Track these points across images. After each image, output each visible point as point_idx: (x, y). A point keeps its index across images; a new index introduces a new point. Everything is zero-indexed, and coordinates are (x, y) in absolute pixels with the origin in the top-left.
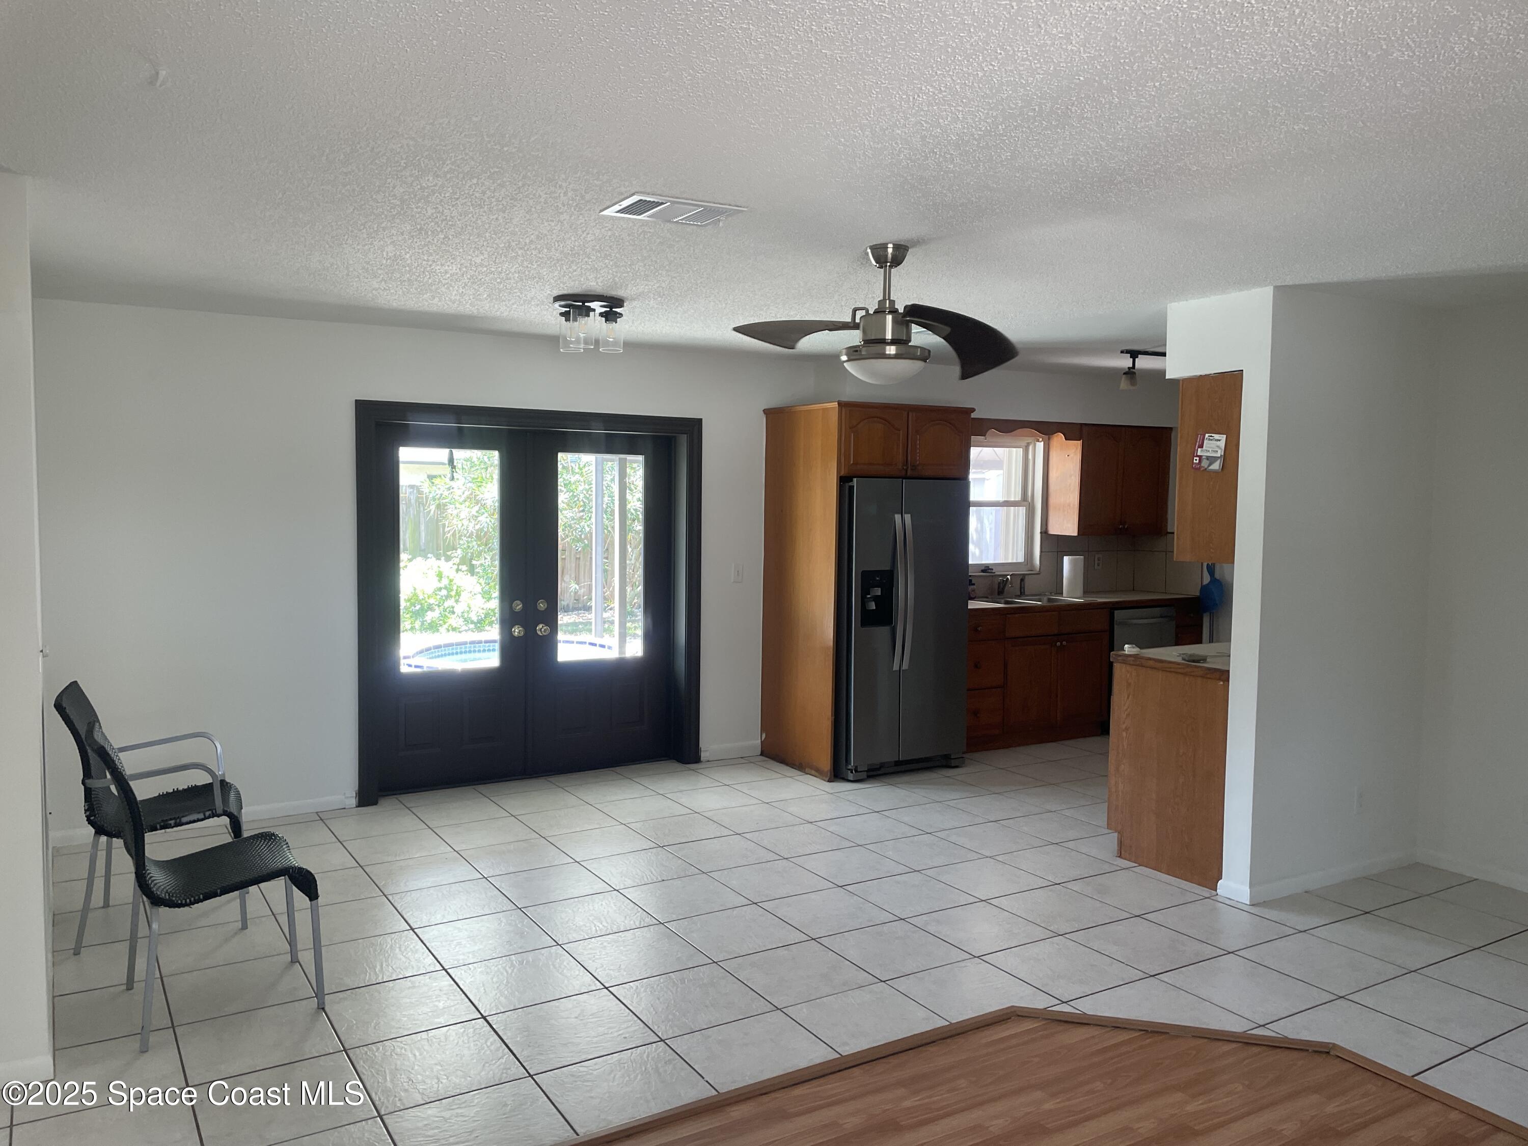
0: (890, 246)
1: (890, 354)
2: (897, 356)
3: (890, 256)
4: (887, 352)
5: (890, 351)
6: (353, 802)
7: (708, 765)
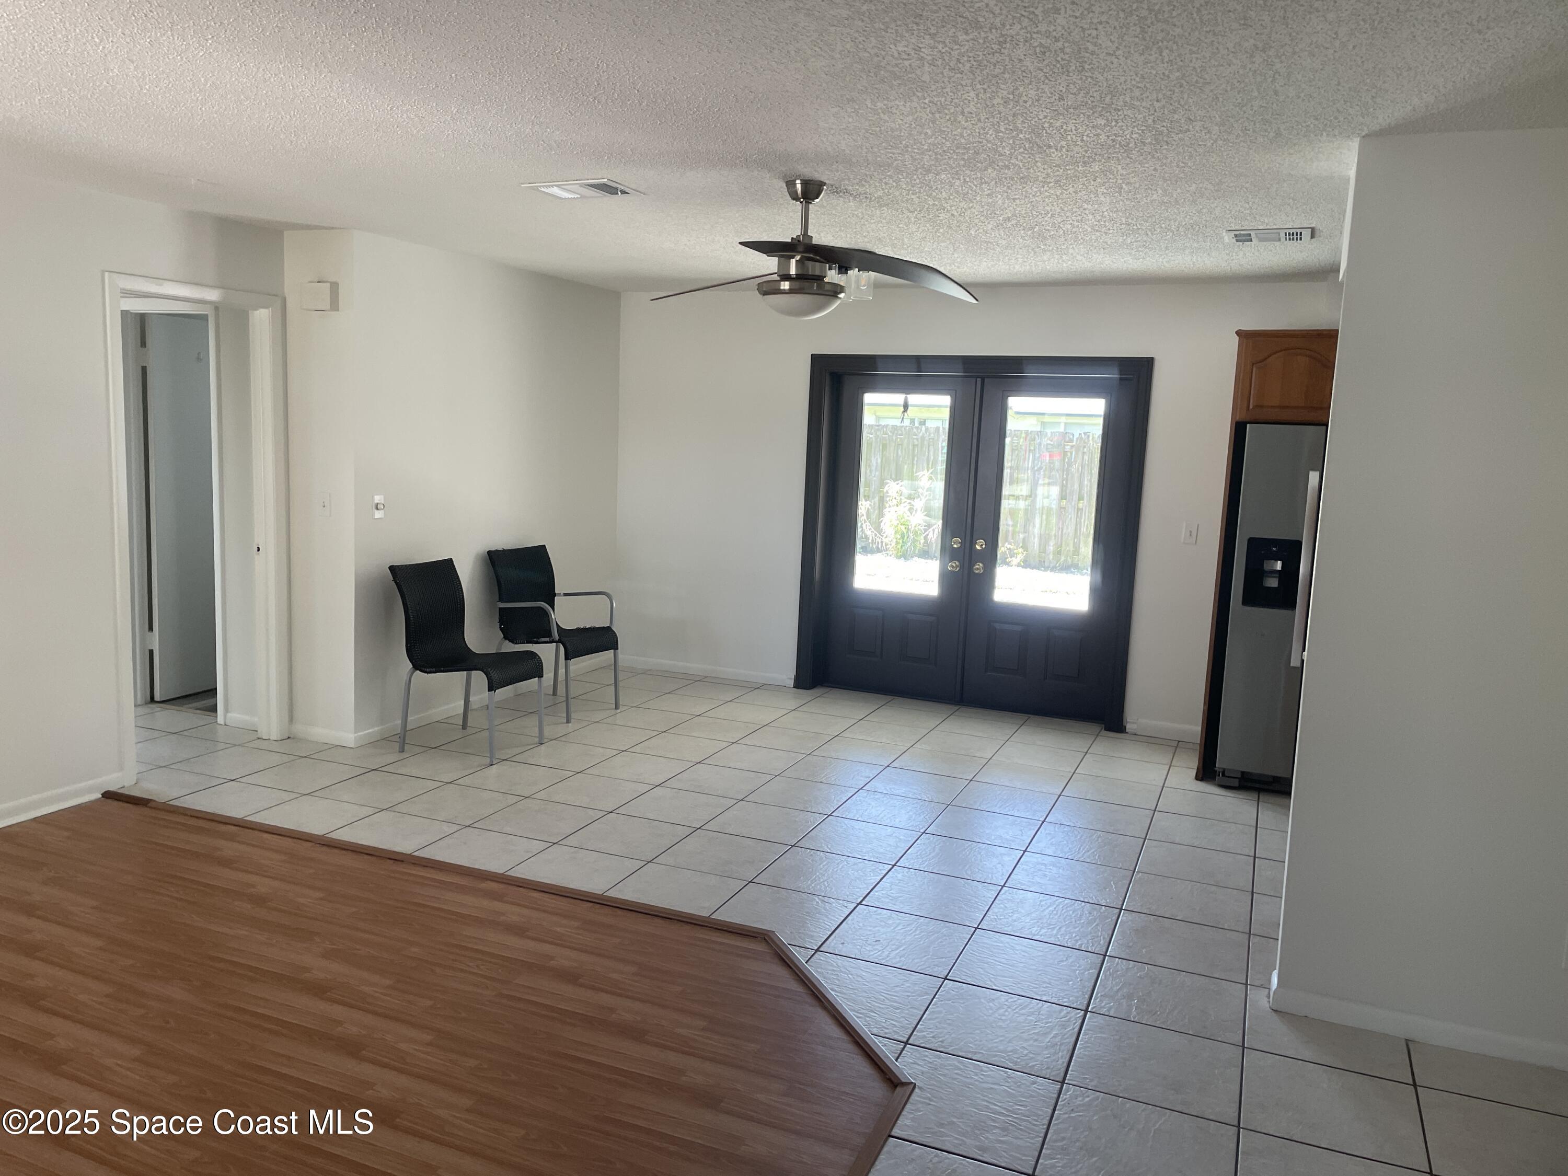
0: (798, 182)
1: (784, 289)
2: (791, 291)
3: (799, 191)
4: (782, 288)
5: (784, 286)
6: (791, 683)
7: (1133, 737)
